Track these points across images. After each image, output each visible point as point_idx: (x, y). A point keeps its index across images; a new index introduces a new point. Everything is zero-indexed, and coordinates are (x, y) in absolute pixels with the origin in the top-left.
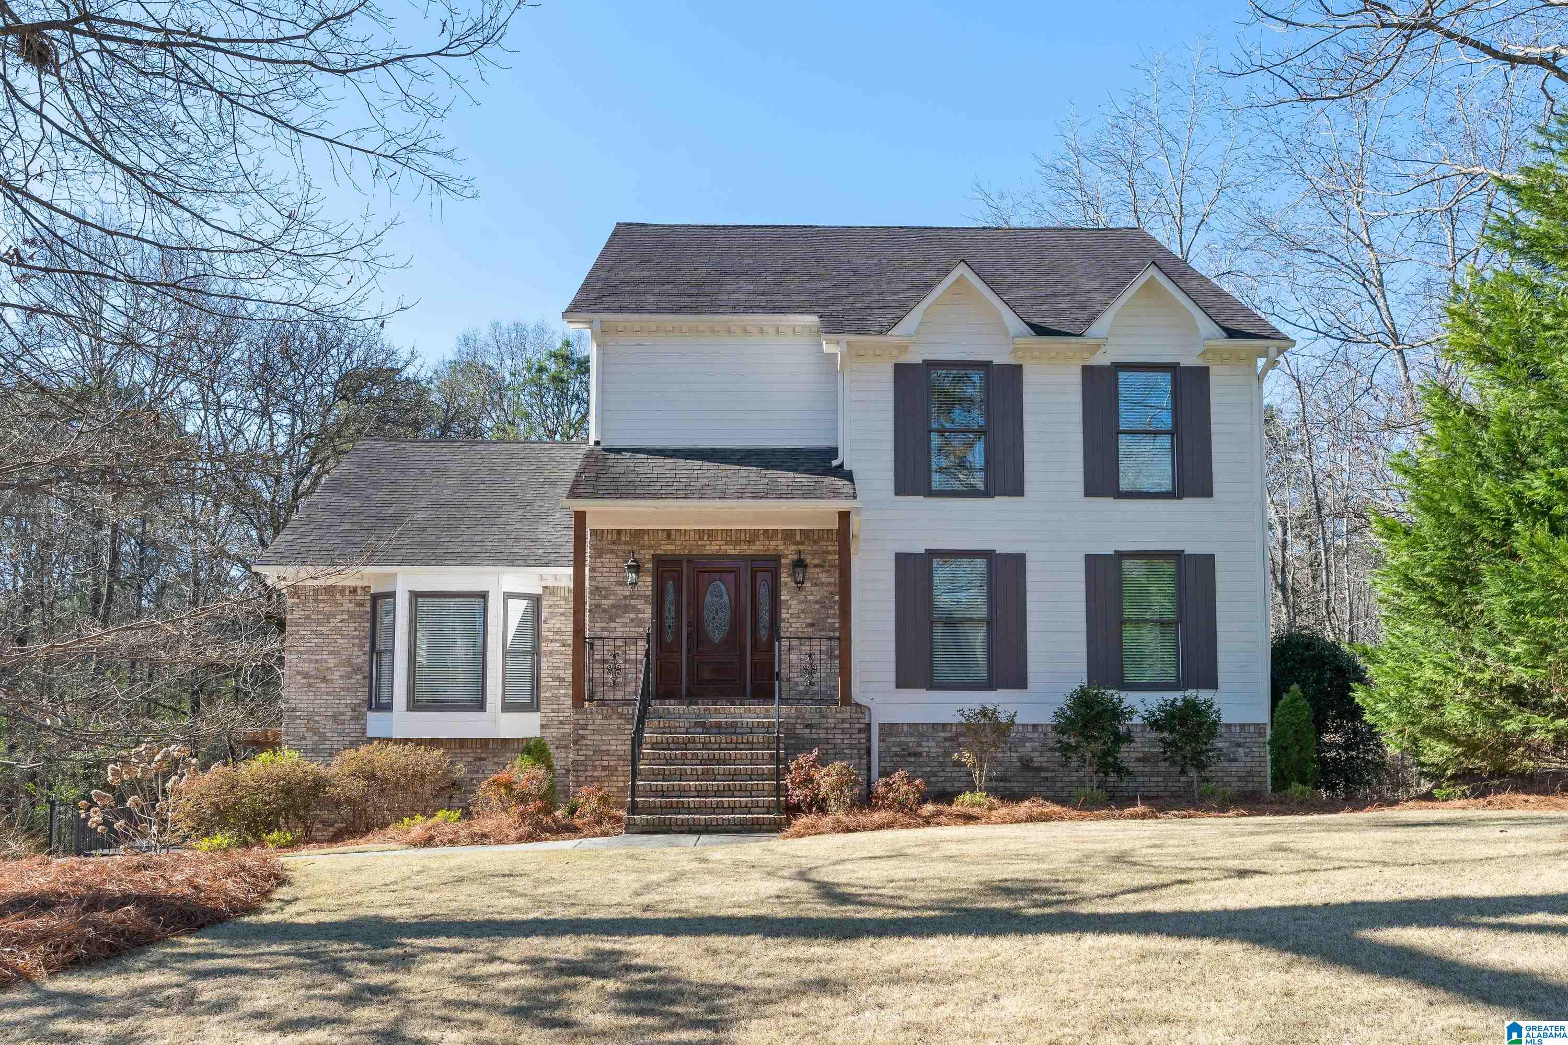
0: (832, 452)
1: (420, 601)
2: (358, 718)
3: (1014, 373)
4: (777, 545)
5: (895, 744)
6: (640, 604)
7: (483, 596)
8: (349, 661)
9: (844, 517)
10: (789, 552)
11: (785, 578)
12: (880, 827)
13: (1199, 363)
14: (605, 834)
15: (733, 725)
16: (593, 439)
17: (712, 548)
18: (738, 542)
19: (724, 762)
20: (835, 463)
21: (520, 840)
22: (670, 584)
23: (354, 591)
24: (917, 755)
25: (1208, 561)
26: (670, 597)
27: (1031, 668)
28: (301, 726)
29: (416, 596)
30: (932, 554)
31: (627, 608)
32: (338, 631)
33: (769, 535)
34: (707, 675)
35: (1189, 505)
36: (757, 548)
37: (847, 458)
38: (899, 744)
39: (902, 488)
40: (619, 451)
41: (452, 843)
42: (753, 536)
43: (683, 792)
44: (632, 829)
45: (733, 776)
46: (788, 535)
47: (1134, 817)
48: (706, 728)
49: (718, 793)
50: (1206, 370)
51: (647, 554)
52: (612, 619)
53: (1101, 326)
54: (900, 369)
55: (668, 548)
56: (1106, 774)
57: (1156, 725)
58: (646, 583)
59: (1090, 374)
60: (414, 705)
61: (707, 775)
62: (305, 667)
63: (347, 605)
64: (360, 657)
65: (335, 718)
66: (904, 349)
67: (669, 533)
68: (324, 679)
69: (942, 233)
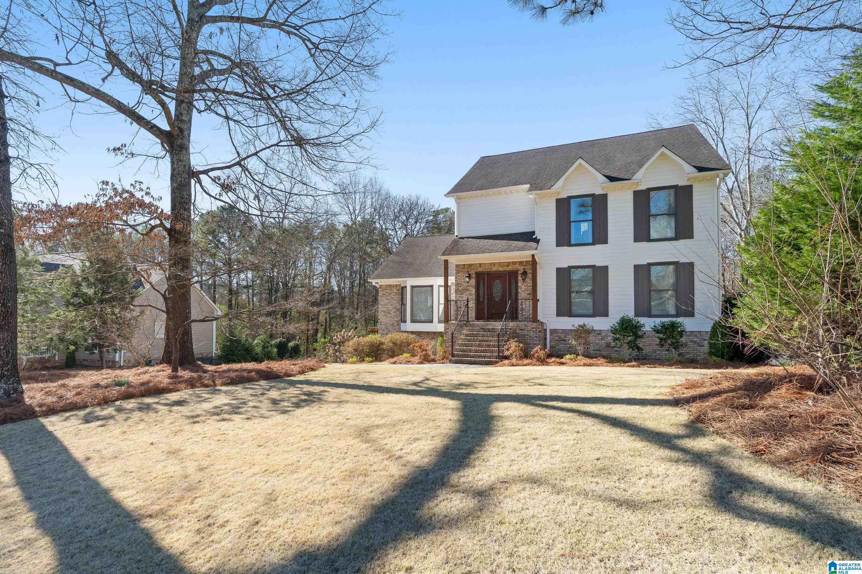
0: (533, 233)
1: (414, 289)
2: (399, 325)
3: (604, 197)
4: (517, 266)
5: (556, 336)
6: (471, 288)
7: (432, 286)
8: (395, 308)
9: (533, 256)
10: (521, 269)
11: (520, 278)
12: (526, 365)
13: (688, 183)
14: (443, 363)
15: (494, 329)
16: (456, 234)
17: (494, 269)
18: (503, 266)
19: (487, 341)
20: (534, 237)
21: (418, 363)
22: (482, 281)
23: (397, 286)
24: (565, 340)
25: (691, 265)
26: (482, 285)
27: (610, 309)
28: (383, 327)
29: (413, 287)
30: (570, 268)
31: (467, 290)
32: (392, 298)
33: (514, 263)
34: (493, 311)
35: (682, 243)
36: (510, 268)
37: (538, 235)
38: (558, 336)
39: (559, 244)
40: (463, 238)
41: (400, 363)
42: (509, 264)
43: (470, 351)
44: (451, 362)
45: (488, 346)
46: (521, 263)
47: (629, 366)
48: (484, 330)
49: (482, 351)
50: (691, 187)
51: (473, 272)
52: (462, 294)
53: (639, 175)
54: (558, 201)
55: (480, 269)
56: (633, 350)
57: (656, 331)
58: (473, 282)
59: (637, 194)
60: (413, 321)
61: (479, 345)
62: (384, 309)
63: (395, 291)
64: (398, 306)
65: (392, 325)
66: (559, 193)
67: (480, 264)
68: (389, 313)
69: (601, 141)
